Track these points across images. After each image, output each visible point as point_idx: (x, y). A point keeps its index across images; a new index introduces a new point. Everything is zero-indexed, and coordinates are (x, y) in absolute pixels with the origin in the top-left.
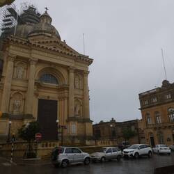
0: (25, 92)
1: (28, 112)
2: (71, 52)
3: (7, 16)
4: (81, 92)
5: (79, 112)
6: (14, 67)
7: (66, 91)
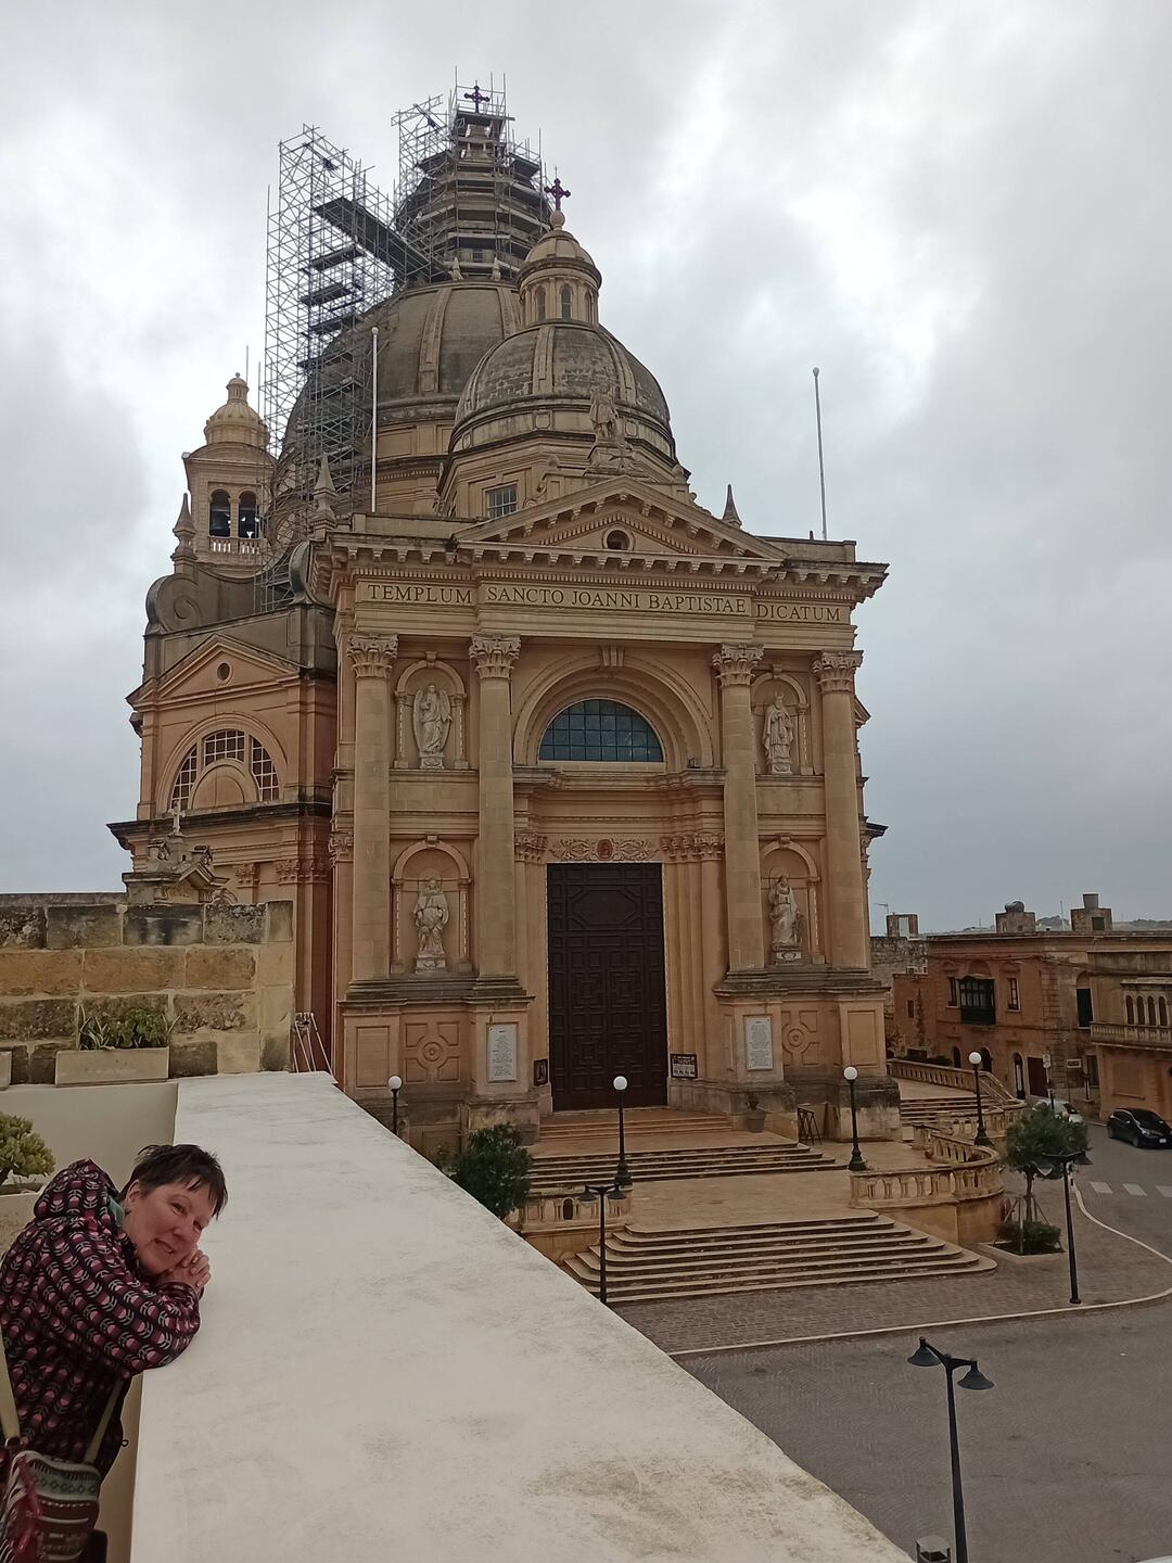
0: (469, 839)
1: (491, 966)
2: (726, 546)
3: (321, 264)
4: (811, 794)
5: (799, 925)
6: (394, 699)
7: (707, 806)
